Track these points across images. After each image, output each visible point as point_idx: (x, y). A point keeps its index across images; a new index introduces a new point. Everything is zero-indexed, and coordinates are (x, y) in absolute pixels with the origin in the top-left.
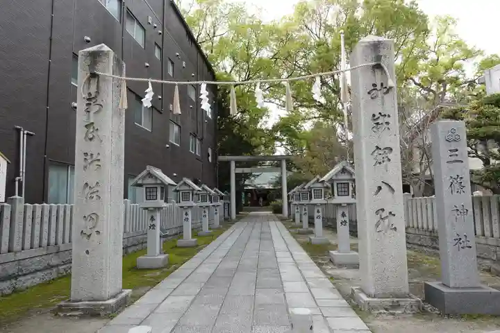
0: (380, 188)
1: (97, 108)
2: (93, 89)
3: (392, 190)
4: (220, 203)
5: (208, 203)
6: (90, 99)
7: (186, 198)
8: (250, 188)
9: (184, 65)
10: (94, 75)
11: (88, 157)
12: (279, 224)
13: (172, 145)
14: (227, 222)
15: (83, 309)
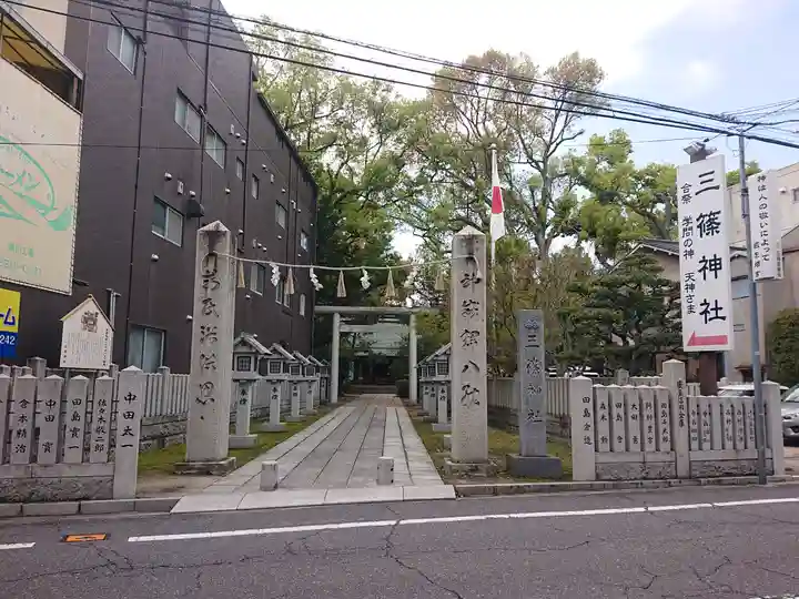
0: (467, 367)
1: (214, 285)
2: (211, 267)
3: (478, 369)
4: (317, 377)
5: (300, 377)
6: (208, 277)
7: (275, 369)
8: (362, 354)
9: (272, 180)
10: (212, 255)
11: (205, 330)
12: (403, 411)
13: (253, 294)
14: (324, 405)
15: (199, 469)
